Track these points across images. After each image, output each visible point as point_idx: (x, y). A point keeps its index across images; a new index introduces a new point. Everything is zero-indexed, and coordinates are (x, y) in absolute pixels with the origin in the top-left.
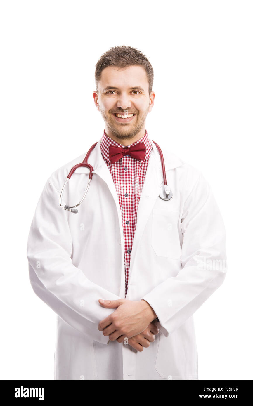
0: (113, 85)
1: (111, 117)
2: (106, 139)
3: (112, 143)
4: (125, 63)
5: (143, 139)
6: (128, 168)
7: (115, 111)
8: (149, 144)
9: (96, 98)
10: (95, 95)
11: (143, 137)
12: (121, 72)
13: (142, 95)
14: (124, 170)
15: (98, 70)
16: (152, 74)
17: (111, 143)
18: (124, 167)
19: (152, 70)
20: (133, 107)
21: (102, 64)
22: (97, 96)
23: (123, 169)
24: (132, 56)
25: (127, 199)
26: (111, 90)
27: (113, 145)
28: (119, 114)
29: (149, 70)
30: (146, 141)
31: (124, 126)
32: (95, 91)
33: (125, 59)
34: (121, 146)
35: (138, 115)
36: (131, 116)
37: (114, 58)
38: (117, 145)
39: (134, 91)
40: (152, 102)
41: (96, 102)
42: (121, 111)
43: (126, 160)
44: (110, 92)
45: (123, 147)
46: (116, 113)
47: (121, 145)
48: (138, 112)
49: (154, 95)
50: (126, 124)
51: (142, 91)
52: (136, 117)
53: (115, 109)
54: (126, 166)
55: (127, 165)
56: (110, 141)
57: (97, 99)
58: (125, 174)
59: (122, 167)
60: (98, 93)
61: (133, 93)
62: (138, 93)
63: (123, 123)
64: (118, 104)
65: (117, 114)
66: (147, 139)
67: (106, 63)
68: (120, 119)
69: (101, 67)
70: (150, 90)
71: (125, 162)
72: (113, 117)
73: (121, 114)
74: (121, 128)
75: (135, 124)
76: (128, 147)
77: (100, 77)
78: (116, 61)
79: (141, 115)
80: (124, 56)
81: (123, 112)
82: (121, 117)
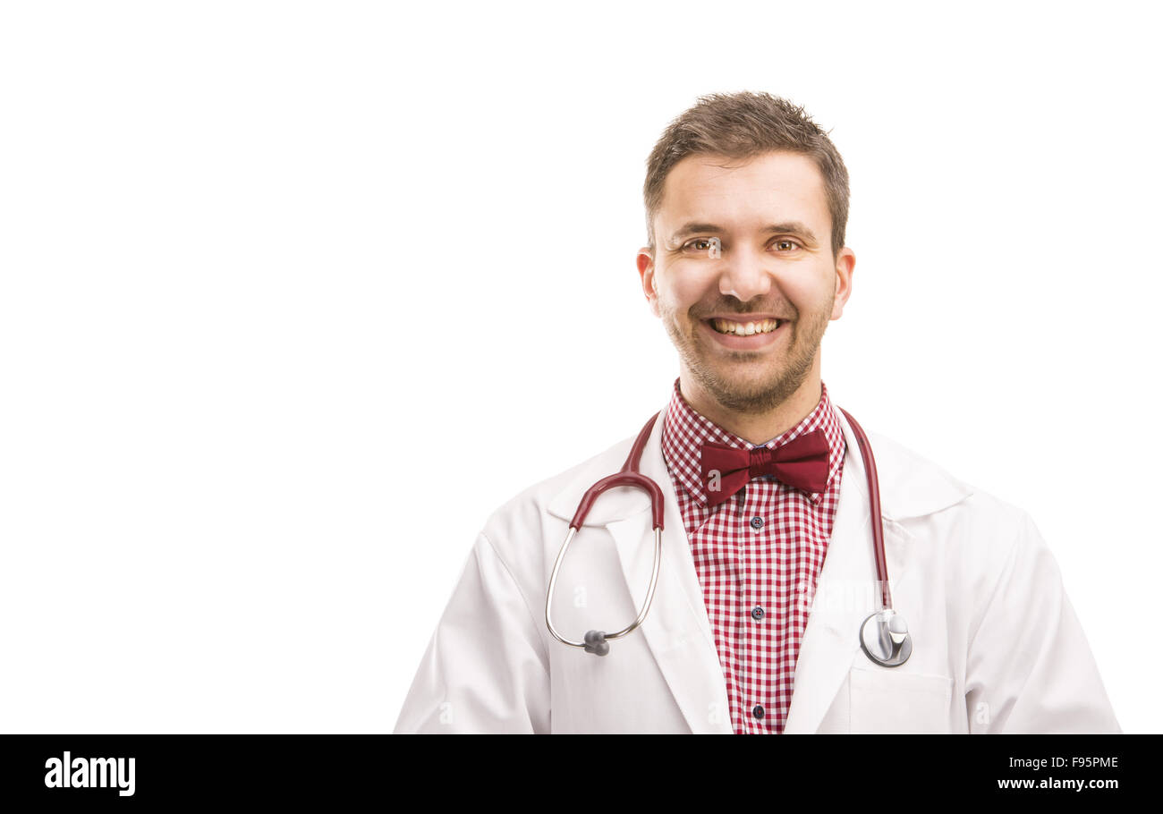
0: (704, 218)
1: (697, 331)
2: (685, 419)
3: (710, 432)
4: (749, 141)
5: (818, 414)
6: (763, 519)
7: (713, 310)
8: (836, 431)
9: (648, 271)
10: (644, 262)
11: (817, 408)
12: (734, 173)
13: (808, 254)
14: (752, 526)
15: (655, 171)
16: (844, 184)
17: (704, 432)
18: (751, 518)
19: (844, 171)
20: (779, 295)
21: (670, 151)
22: (652, 265)
23: (746, 524)
24: (773, 119)
25: (759, 626)
26: (698, 238)
27: (712, 439)
28: (728, 321)
29: (831, 169)
30: (826, 422)
31: (745, 361)
32: (643, 249)
33: (748, 128)
34: (742, 445)
35: (795, 323)
36: (767, 326)
37: (710, 127)
38: (726, 439)
39: (780, 239)
40: (843, 283)
41: (649, 287)
42: (733, 308)
43: (761, 492)
44: (694, 246)
45: (749, 446)
46: (715, 314)
47: (741, 440)
48: (794, 312)
49: (850, 261)
50: (752, 357)
51: (808, 241)
52: (786, 332)
53: (711, 302)
54: (757, 514)
55: (762, 510)
56: (703, 425)
57: (651, 276)
58: (752, 539)
59: (743, 517)
60: (654, 255)
61: (775, 247)
62: (794, 247)
63: (741, 352)
64: (724, 283)
65: (720, 320)
66: (828, 415)
67: (682, 146)
68: (730, 338)
69: (665, 160)
70: (838, 240)
71: (755, 497)
72: (704, 332)
73: (734, 322)
74: (733, 370)
75: (783, 354)
76: (766, 447)
77: (662, 196)
78: (715, 137)
79: (806, 324)
80: (743, 117)
81: (740, 311)
82: (734, 332)
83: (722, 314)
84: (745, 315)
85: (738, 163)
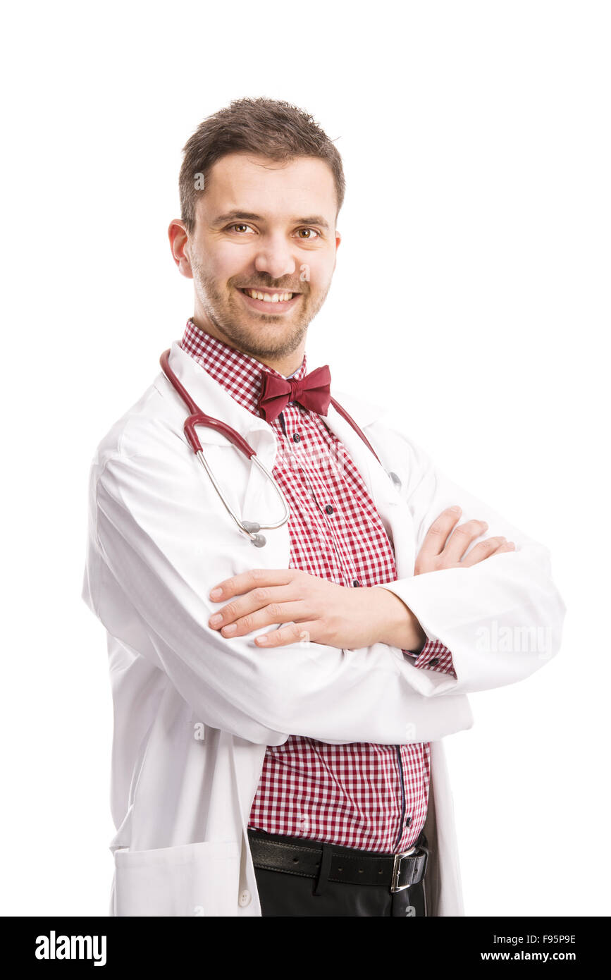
1: (234, 297)
4: (286, 147)
6: (300, 436)
7: (248, 283)
9: (180, 239)
10: (177, 231)
12: (273, 174)
13: (323, 241)
14: (295, 442)
18: (292, 435)
23: (291, 441)
25: (332, 520)
26: (238, 222)
28: (259, 290)
31: (270, 322)
33: (286, 136)
35: (306, 297)
36: (286, 297)
39: (303, 229)
41: (179, 252)
43: (292, 414)
44: (234, 227)
46: (249, 286)
48: (307, 288)
50: (276, 319)
51: (324, 231)
52: (300, 301)
53: (247, 277)
54: (294, 431)
55: (296, 427)
57: (184, 243)
59: (288, 435)
61: (298, 234)
62: (313, 234)
63: (268, 314)
64: (261, 261)
65: (251, 289)
68: (259, 305)
71: (290, 418)
72: (238, 297)
73: (264, 292)
74: (261, 329)
75: (296, 320)
80: (281, 126)
81: (269, 285)
82: (262, 300)
83: (255, 286)
84: (273, 289)
85: (276, 165)
